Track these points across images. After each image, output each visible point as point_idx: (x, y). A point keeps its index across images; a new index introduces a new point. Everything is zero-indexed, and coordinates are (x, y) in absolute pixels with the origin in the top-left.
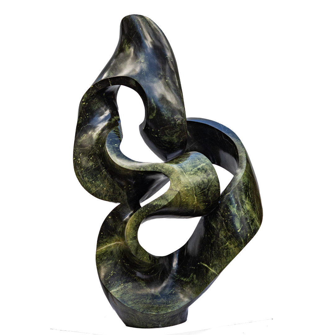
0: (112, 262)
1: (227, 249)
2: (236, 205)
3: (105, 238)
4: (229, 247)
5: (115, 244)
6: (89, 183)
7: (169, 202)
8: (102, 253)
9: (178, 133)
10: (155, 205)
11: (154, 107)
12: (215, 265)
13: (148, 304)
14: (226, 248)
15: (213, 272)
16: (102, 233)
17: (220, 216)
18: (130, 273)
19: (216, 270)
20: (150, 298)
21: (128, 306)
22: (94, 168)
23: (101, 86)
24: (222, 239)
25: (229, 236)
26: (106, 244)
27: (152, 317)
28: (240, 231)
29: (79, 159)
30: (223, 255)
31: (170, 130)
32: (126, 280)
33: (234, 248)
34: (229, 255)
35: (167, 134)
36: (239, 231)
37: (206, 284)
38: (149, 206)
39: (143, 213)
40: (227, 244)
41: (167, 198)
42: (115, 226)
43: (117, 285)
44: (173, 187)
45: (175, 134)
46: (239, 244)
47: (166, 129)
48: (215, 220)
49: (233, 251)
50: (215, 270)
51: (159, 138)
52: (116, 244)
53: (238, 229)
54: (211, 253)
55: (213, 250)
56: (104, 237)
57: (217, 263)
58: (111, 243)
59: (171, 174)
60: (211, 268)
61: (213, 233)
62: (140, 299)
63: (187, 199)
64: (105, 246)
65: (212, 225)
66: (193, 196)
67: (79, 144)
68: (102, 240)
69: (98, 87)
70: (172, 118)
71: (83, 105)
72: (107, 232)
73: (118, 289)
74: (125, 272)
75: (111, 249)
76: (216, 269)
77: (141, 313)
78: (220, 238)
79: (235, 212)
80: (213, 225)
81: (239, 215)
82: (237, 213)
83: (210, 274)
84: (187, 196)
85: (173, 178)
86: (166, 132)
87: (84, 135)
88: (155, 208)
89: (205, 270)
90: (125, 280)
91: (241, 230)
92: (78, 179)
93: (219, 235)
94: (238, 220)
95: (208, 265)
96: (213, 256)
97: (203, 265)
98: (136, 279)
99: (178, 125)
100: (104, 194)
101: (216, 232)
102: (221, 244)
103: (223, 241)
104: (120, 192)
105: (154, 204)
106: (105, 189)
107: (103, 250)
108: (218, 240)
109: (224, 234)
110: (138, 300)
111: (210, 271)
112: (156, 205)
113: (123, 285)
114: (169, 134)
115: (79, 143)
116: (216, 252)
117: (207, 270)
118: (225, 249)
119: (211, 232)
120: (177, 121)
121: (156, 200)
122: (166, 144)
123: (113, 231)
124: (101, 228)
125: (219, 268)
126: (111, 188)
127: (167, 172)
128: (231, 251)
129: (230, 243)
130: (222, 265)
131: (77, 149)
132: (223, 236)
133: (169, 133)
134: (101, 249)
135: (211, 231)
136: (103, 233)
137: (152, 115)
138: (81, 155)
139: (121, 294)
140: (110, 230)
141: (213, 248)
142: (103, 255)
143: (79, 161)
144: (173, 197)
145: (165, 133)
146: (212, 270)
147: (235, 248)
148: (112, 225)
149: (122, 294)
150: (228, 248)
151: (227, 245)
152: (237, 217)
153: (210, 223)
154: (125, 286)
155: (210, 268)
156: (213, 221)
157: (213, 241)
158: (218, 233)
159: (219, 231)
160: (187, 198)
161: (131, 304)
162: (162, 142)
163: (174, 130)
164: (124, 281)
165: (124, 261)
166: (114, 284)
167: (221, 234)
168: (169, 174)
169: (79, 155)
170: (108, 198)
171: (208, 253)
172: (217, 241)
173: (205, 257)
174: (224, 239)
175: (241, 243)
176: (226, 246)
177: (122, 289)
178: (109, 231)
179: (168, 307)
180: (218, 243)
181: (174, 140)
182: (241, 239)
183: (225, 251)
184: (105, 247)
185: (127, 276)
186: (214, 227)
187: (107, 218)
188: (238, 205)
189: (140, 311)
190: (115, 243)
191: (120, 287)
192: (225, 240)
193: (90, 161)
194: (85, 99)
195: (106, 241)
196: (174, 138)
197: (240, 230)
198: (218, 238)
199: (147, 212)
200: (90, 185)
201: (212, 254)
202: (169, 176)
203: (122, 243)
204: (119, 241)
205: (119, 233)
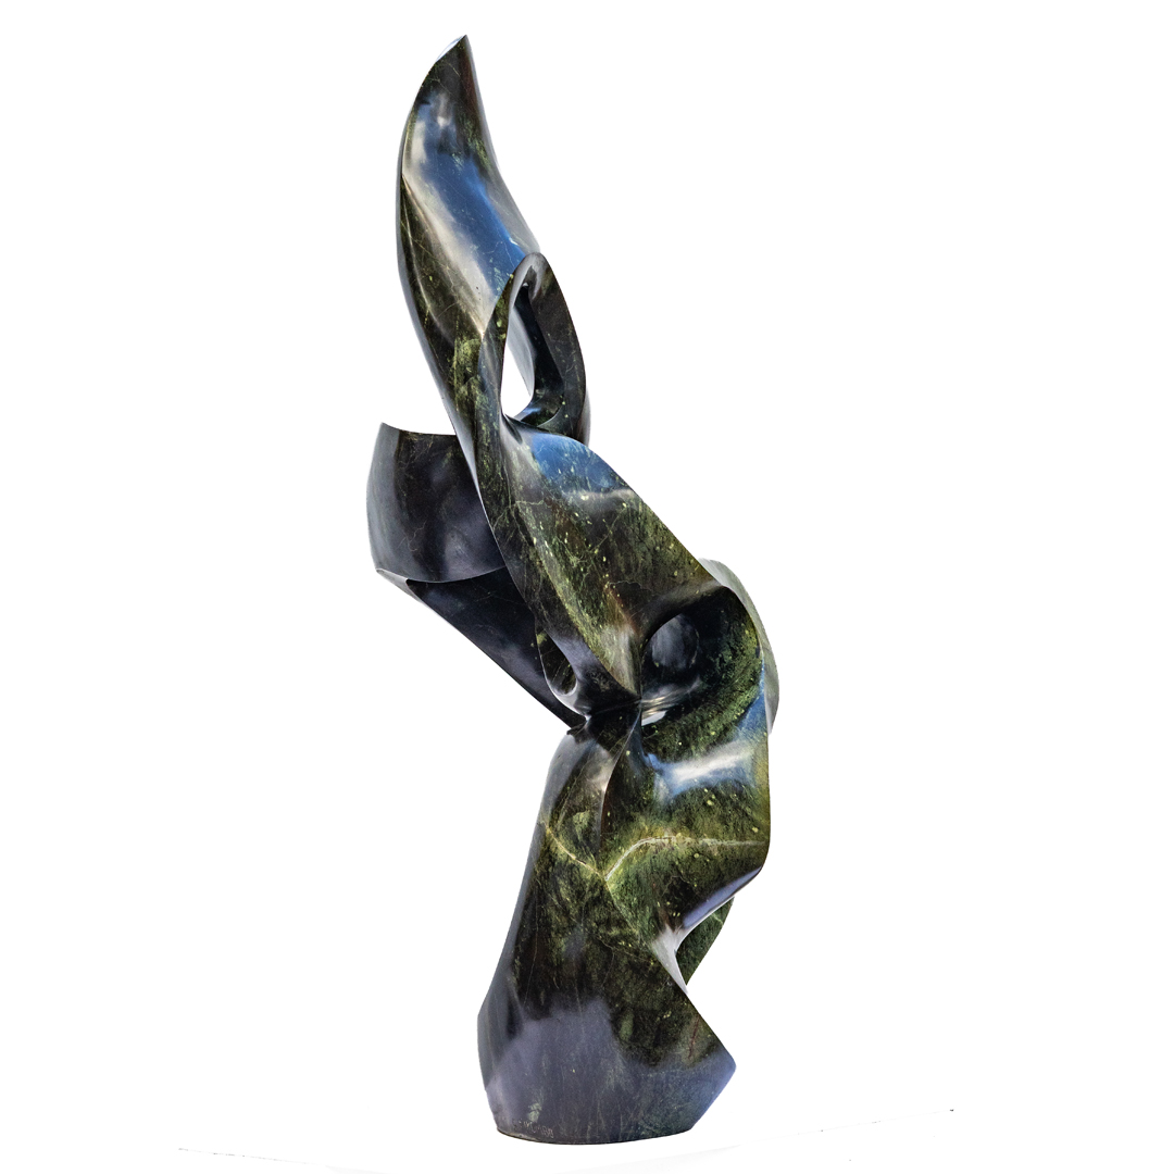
3: (617, 829)
5: (638, 850)
26: (621, 853)
56: (614, 826)
58: (628, 843)
64: (620, 856)
72: (619, 809)
75: (633, 867)
123: (633, 801)
140: (624, 801)
178: (623, 804)
184: (621, 860)
190: (638, 844)
195: (619, 842)
203: (667, 841)
204: (651, 834)
205: (648, 808)
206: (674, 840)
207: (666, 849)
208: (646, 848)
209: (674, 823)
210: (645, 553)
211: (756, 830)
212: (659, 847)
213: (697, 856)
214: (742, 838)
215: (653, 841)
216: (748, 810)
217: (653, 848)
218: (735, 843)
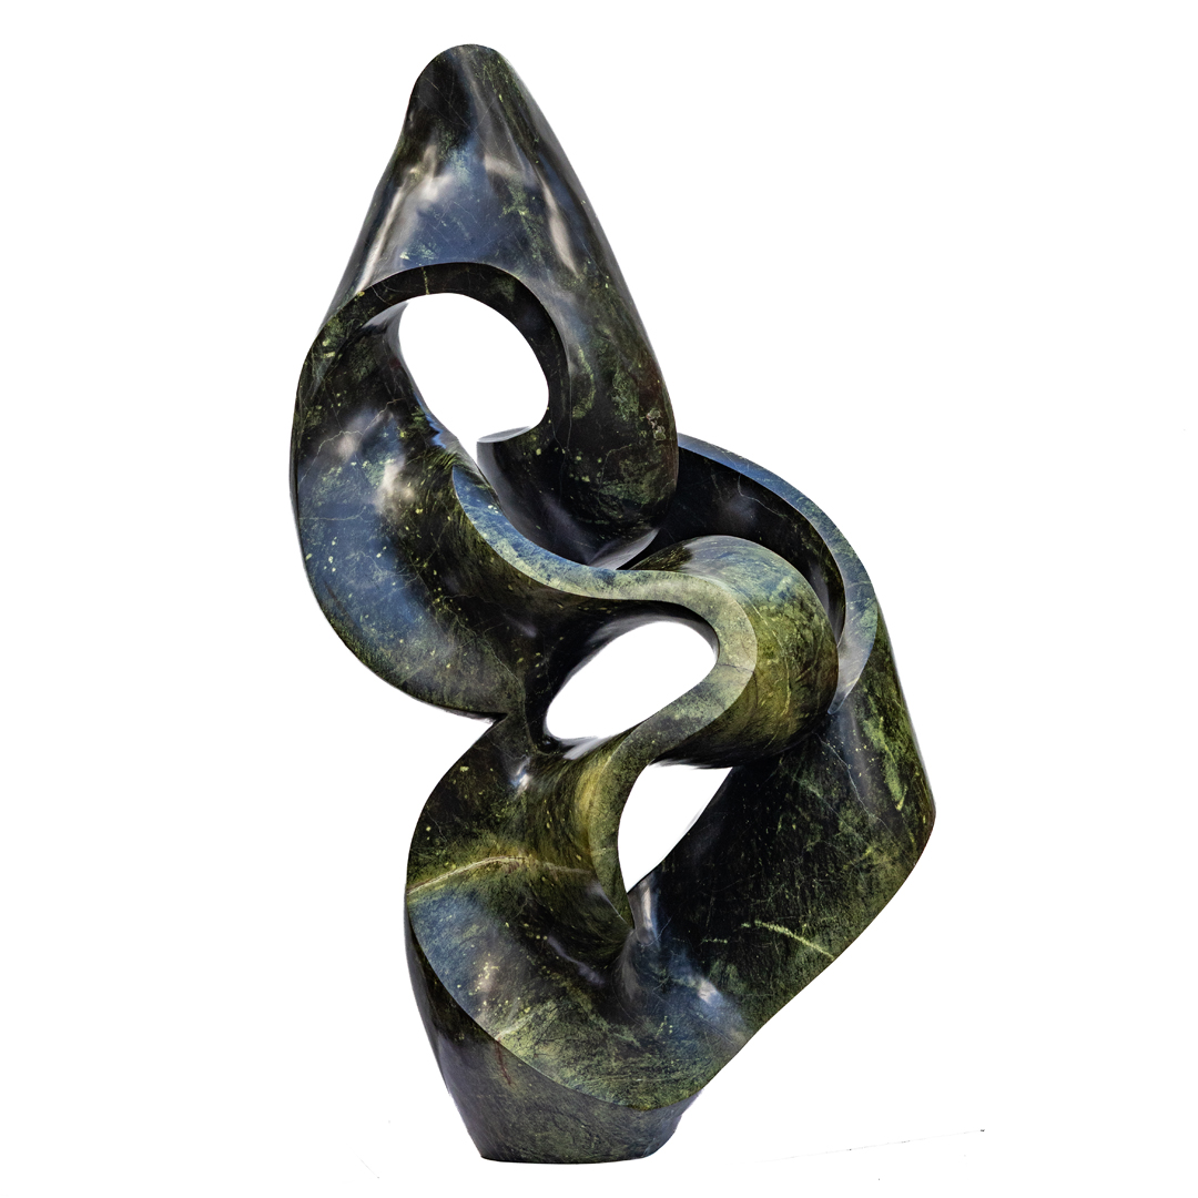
0: (478, 931)
1: (868, 871)
2: (882, 719)
3: (442, 844)
4: (875, 863)
5: (484, 867)
6: (386, 646)
7: (727, 708)
8: (434, 899)
9: (657, 471)
10: (681, 720)
11: (588, 376)
12: (825, 926)
13: (617, 1073)
14: (864, 866)
15: (815, 951)
16: (428, 829)
17: (835, 756)
18: (548, 969)
19: (830, 945)
20: (617, 1054)
21: (567, 1085)
22: (394, 590)
23: (392, 292)
24: (848, 837)
25: (874, 826)
26: (447, 869)
27: (639, 1118)
28: (903, 809)
29: (331, 559)
30: (856, 891)
31: (636, 461)
32: (537, 994)
33: (889, 867)
34: (875, 890)
35: (625, 474)
36: (899, 807)
37: (785, 993)
38: (659, 725)
39: (641, 748)
40: (869, 851)
41: (720, 696)
42: (483, 801)
43: (511, 1014)
44: (730, 657)
45: (649, 474)
46: (904, 852)
47: (624, 456)
48: (816, 773)
49: (887, 876)
50: (823, 943)
51: (597, 487)
52: (488, 865)
53: (898, 802)
54: (808, 885)
55: (814, 877)
56: (437, 840)
57: (833, 919)
58: (464, 860)
59: (718, 613)
60: (807, 938)
61: (812, 816)
62: (592, 1060)
63: (770, 698)
64: (444, 872)
65: (805, 789)
66: (784, 689)
67: (320, 504)
68: (430, 854)
69: (385, 298)
70: (642, 418)
71: (328, 360)
72: (450, 824)
73: (517, 1028)
74: (531, 964)
75: (467, 884)
76: (830, 941)
77: (611, 1105)
78: (843, 835)
79: (883, 742)
80: (810, 788)
81: (893, 752)
82: (887, 748)
83: (801, 957)
84: (772, 689)
85: (727, 626)
86: (623, 466)
87: (333, 469)
88: (683, 733)
89: (780, 946)
90: (534, 991)
91: (905, 803)
92: (338, 633)
93: (838, 824)
94: (892, 770)
95: (795, 927)
96: (813, 897)
97: (766, 929)
98: (564, 988)
99: (658, 443)
100: (448, 684)
101: (826, 814)
102: (846, 854)
103: (854, 844)
104: (502, 678)
105: (677, 717)
106: (448, 666)
107: (436, 889)
108: (837, 842)
109: (856, 820)
110: (586, 1062)
111: (804, 947)
112: (685, 721)
113: (529, 1013)
114: (631, 475)
115: (320, 500)
116: (829, 883)
117: (789, 946)
118: (861, 869)
119: (805, 815)
120: (656, 429)
121: (679, 701)
122: (613, 508)
123: (478, 817)
124: (424, 810)
125: (841, 935)
126: (472, 664)
127: (703, 606)
128: (881, 875)
129: (877, 849)
130: (851, 926)
131: (314, 522)
132: (852, 825)
133: (631, 468)
134: (426, 885)
135: (804, 810)
136: (432, 825)
137: (583, 407)
138: (334, 543)
139: (532, 1043)
140: (461, 818)
141: (815, 869)
142: (439, 906)
143: (330, 566)
144: (736, 690)
145: (619, 468)
146: (812, 945)
147: (893, 864)
148: (471, 796)
149: (536, 1044)
150: (871, 866)
151: (870, 858)
152: (889, 759)
153: (797, 785)
154: (537, 1016)
155: (802, 939)
156: (809, 774)
157: (813, 844)
158: (834, 815)
159: (838, 809)
160: (770, 695)
161: (573, 1077)
162: (602, 500)
163: (646, 460)
164: (530, 997)
165: (526, 925)
166: (501, 1008)
167: (846, 820)
168: (710, 612)
169: (329, 545)
170: (464, 700)
171: (791, 886)
172: (830, 844)
173: (776, 900)
174: (857, 835)
175: (910, 848)
176: (865, 861)
177: (530, 1026)
178: (457, 819)
179: (677, 1081)
180: (833, 849)
181: (642, 495)
182: (908, 836)
183: (862, 876)
184: (445, 876)
185: (538, 978)
186: (814, 794)
187: (453, 772)
188: (885, 719)
189: (607, 1100)
190: (484, 862)
191: (524, 1019)
192: (861, 839)
193: (376, 566)
194: (334, 339)
195: (447, 857)
196: (643, 487)
197: (901, 803)
198: (835, 833)
199: (654, 746)
200: (390, 651)
201: (812, 891)
202: (711, 618)
203: (521, 861)
204: (504, 853)
205: (502, 826)
206: (527, 861)
207: (519, 869)
208: (497, 866)
209: (526, 844)
210: (470, 566)
211: (579, 858)
212: (513, 867)
213: (544, 879)
214: (571, 865)
215: (506, 860)
216: (571, 836)
217: (506, 868)
218: (568, 870)
